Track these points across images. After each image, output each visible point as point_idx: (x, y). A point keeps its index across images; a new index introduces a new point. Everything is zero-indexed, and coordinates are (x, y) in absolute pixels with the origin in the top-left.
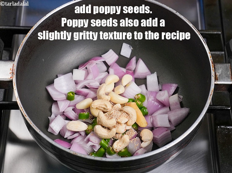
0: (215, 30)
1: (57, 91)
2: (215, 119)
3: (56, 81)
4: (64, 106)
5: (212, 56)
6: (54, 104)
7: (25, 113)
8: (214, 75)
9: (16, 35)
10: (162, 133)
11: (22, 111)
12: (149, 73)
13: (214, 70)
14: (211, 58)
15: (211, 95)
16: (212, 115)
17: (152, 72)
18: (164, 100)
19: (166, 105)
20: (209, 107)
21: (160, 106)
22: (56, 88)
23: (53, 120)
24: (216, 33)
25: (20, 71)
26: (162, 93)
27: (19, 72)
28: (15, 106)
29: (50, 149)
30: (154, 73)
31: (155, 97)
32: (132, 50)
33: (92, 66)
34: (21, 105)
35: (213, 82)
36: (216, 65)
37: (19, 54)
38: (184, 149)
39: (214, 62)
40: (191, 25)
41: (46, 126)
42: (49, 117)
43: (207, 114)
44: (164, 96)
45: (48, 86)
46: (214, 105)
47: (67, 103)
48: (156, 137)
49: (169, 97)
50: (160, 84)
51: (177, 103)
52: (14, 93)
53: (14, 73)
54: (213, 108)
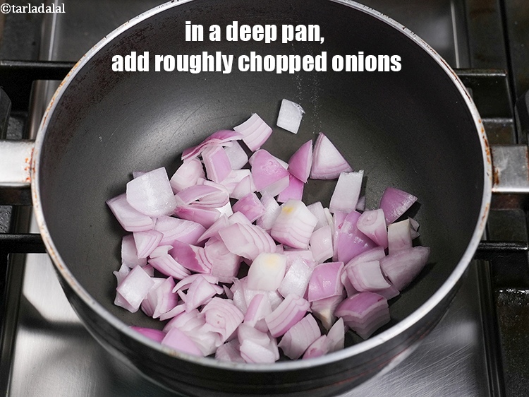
0: (492, 69)
1: (133, 210)
2: (494, 273)
3: (130, 186)
4: (144, 245)
5: (487, 128)
6: (126, 240)
7: (59, 262)
8: (490, 173)
9: (39, 82)
10: (368, 306)
11: (53, 257)
13: (490, 159)
14: (484, 132)
15: (483, 217)
16: (487, 263)
18: (374, 234)
19: (380, 244)
20: (479, 246)
21: (366, 245)
22: (131, 204)
23: (124, 279)
24: (494, 75)
25: (48, 165)
26: (369, 215)
27: (45, 166)
28: (37, 245)
29: (117, 343)
30: (358, 171)
31: (355, 225)
32: (303, 114)
33: (213, 153)
34: (51, 242)
35: (489, 189)
36: (494, 148)
37: (46, 126)
38: (422, 341)
39: (491, 143)
40: (437, 58)
41: (109, 292)
42: (115, 273)
43: (476, 261)
44: (374, 222)
45: (112, 200)
46: (493, 242)
47: (154, 238)
48: (355, 314)
49: (387, 225)
50: (363, 199)
51: (404, 242)
52: (33, 215)
53: (34, 169)
54: (488, 248)
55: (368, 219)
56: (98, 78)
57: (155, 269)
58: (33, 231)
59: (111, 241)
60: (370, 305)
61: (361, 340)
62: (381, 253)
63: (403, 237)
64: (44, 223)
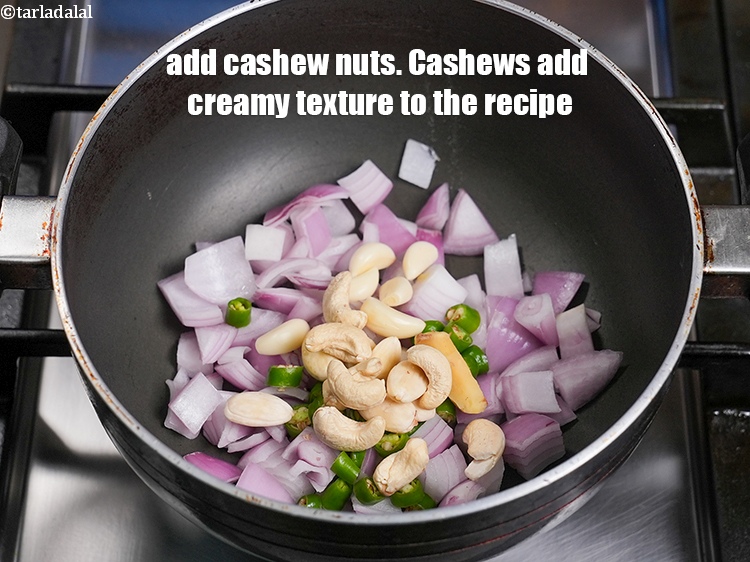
0: (705, 98)
1: (194, 295)
3: (191, 262)
4: (215, 344)
5: (697, 181)
6: (186, 339)
7: (89, 369)
8: (701, 246)
9: (63, 114)
10: (533, 433)
11: (81, 362)
12: (493, 236)
13: (701, 227)
14: (693, 188)
15: (691, 308)
16: (696, 373)
17: (502, 236)
18: (539, 327)
19: (547, 341)
20: (685, 349)
21: (526, 344)
22: (192, 287)
23: (180, 391)
24: (707, 106)
25: (74, 232)
26: (532, 301)
27: (70, 233)
28: (59, 345)
30: (507, 238)
31: (510, 316)
32: (437, 162)
33: (308, 216)
34: (78, 342)
35: (699, 268)
36: (707, 211)
37: (71, 177)
38: (603, 484)
39: (703, 202)
40: (627, 82)
41: (159, 409)
42: (168, 382)
44: (539, 312)
45: (166, 280)
46: (704, 343)
47: (225, 334)
48: (514, 444)
49: (557, 314)
50: (526, 274)
51: (581, 336)
52: (54, 302)
53: (55, 237)
54: (698, 351)
55: (530, 307)
56: (146, 109)
57: (224, 380)
58: (54, 325)
59: (164, 339)
60: (537, 431)
62: (551, 354)
63: (579, 329)
64: (69, 314)
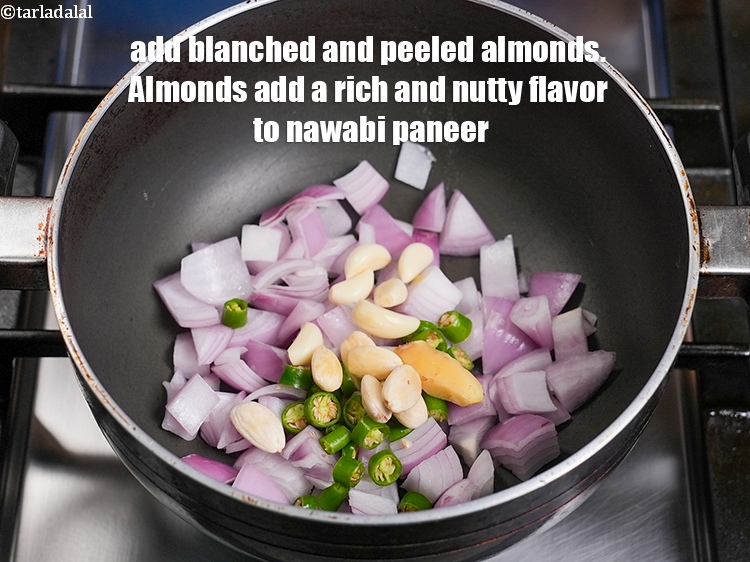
0: (702, 99)
1: (190, 296)
3: (187, 263)
4: (210, 344)
5: (693, 182)
6: (182, 340)
7: (86, 369)
8: (697, 246)
9: (59, 115)
10: (528, 434)
11: (78, 362)
12: (489, 236)
13: (697, 228)
14: (689, 188)
15: (687, 309)
16: (692, 374)
17: (498, 236)
18: (534, 329)
19: (542, 343)
20: (681, 350)
21: (522, 346)
22: (188, 288)
23: (177, 392)
24: (703, 107)
25: (71, 232)
26: (529, 302)
27: (66, 234)
28: (56, 347)
30: (503, 238)
31: (507, 318)
32: (433, 163)
33: (305, 216)
34: (74, 342)
35: (695, 269)
36: (703, 212)
37: (67, 177)
39: (699, 203)
40: (624, 84)
41: (156, 411)
42: (165, 384)
44: (535, 314)
45: (162, 281)
46: (701, 344)
47: (221, 335)
48: (510, 445)
49: (553, 316)
50: (522, 274)
51: (576, 340)
52: (50, 303)
53: (51, 238)
54: (694, 352)
55: (527, 308)
56: (142, 110)
57: (221, 380)
58: (50, 326)
59: (160, 339)
60: (531, 432)
61: (517, 481)
62: (545, 357)
63: (575, 333)
64: (65, 315)
